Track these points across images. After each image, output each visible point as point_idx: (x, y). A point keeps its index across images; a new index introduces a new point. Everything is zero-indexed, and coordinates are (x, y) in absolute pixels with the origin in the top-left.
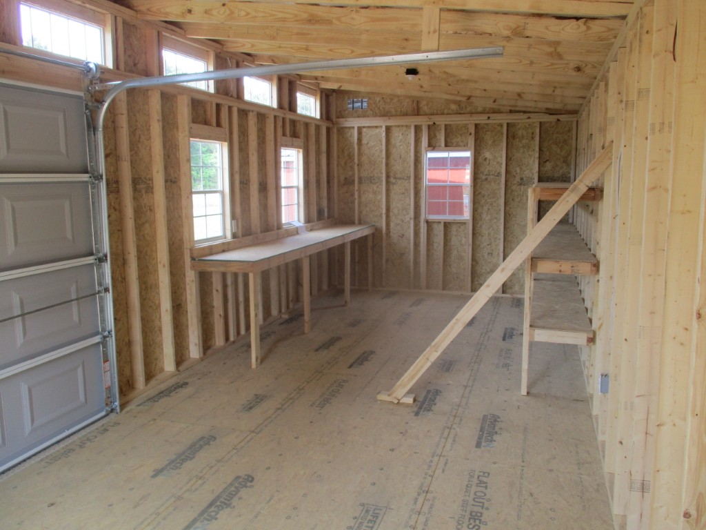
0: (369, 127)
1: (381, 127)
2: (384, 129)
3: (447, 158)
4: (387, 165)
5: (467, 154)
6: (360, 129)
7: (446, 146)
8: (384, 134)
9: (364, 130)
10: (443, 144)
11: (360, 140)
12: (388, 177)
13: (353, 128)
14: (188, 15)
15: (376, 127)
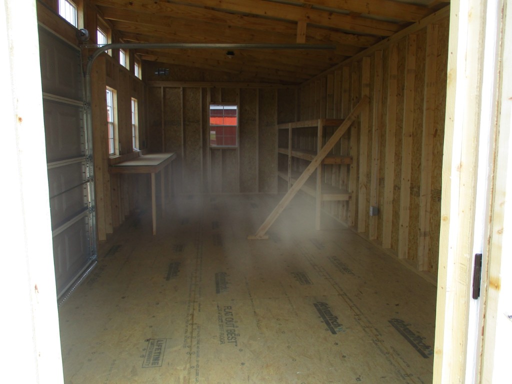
0: (170, 88)
1: (179, 88)
2: (181, 89)
3: (222, 110)
4: (184, 112)
5: (235, 108)
6: (164, 88)
7: (222, 101)
8: (182, 93)
9: (167, 89)
10: (220, 101)
11: (164, 96)
12: (184, 121)
13: (160, 87)
14: (130, 5)
15: (176, 88)
